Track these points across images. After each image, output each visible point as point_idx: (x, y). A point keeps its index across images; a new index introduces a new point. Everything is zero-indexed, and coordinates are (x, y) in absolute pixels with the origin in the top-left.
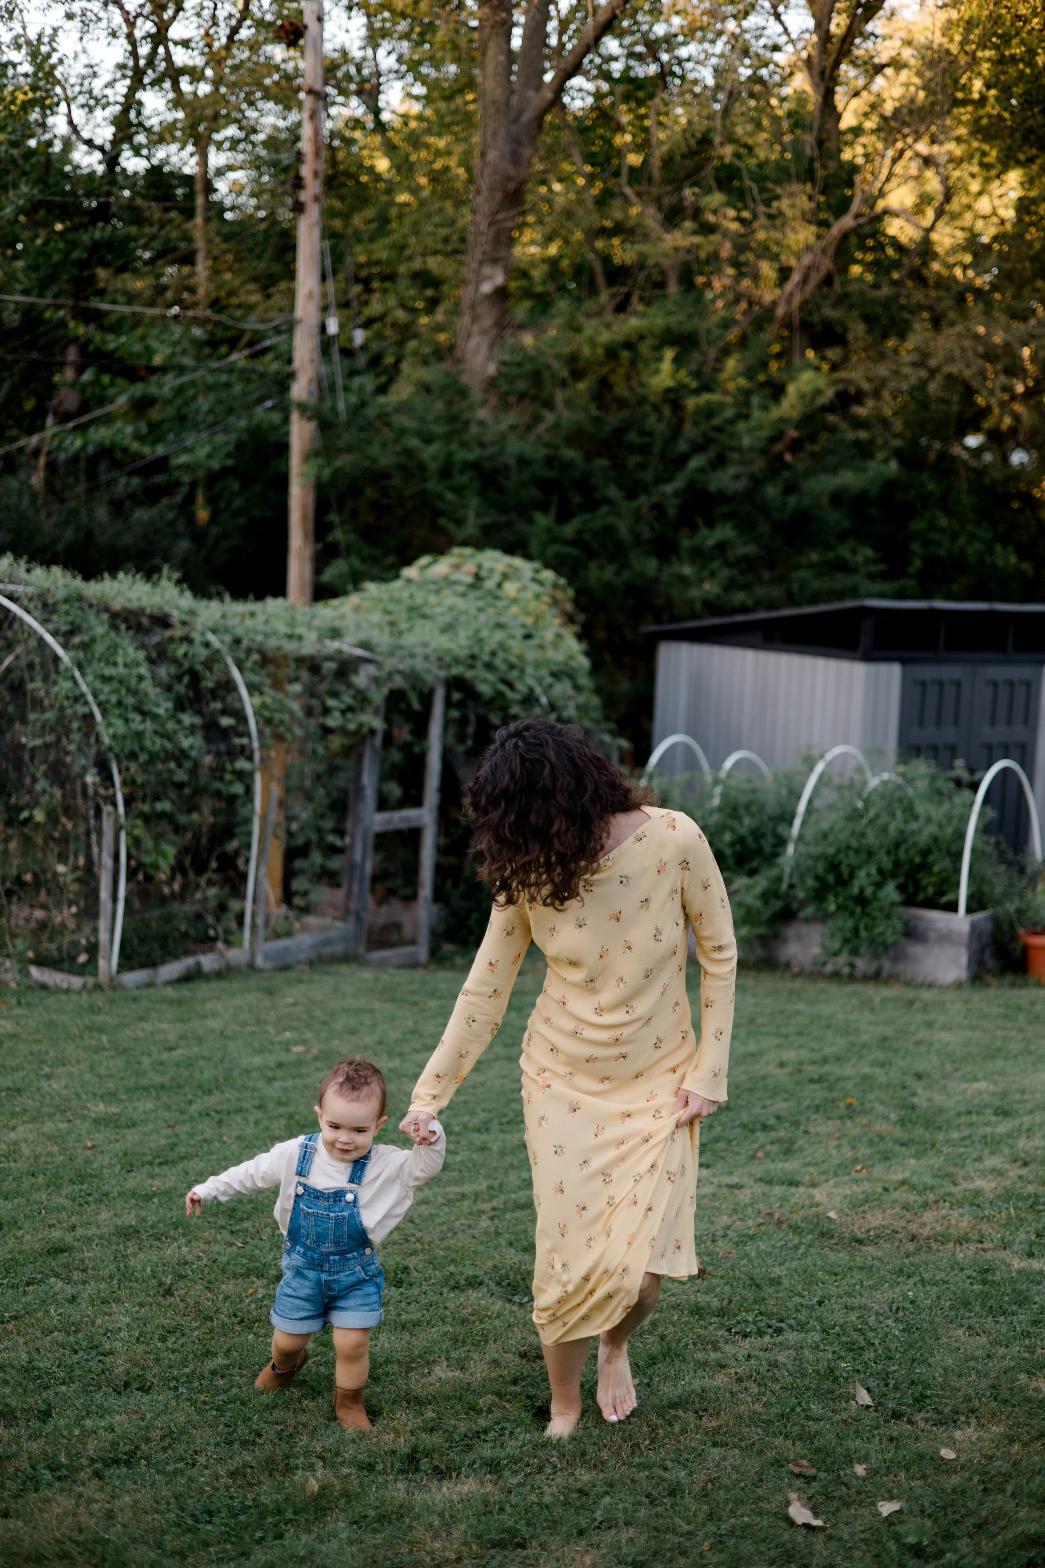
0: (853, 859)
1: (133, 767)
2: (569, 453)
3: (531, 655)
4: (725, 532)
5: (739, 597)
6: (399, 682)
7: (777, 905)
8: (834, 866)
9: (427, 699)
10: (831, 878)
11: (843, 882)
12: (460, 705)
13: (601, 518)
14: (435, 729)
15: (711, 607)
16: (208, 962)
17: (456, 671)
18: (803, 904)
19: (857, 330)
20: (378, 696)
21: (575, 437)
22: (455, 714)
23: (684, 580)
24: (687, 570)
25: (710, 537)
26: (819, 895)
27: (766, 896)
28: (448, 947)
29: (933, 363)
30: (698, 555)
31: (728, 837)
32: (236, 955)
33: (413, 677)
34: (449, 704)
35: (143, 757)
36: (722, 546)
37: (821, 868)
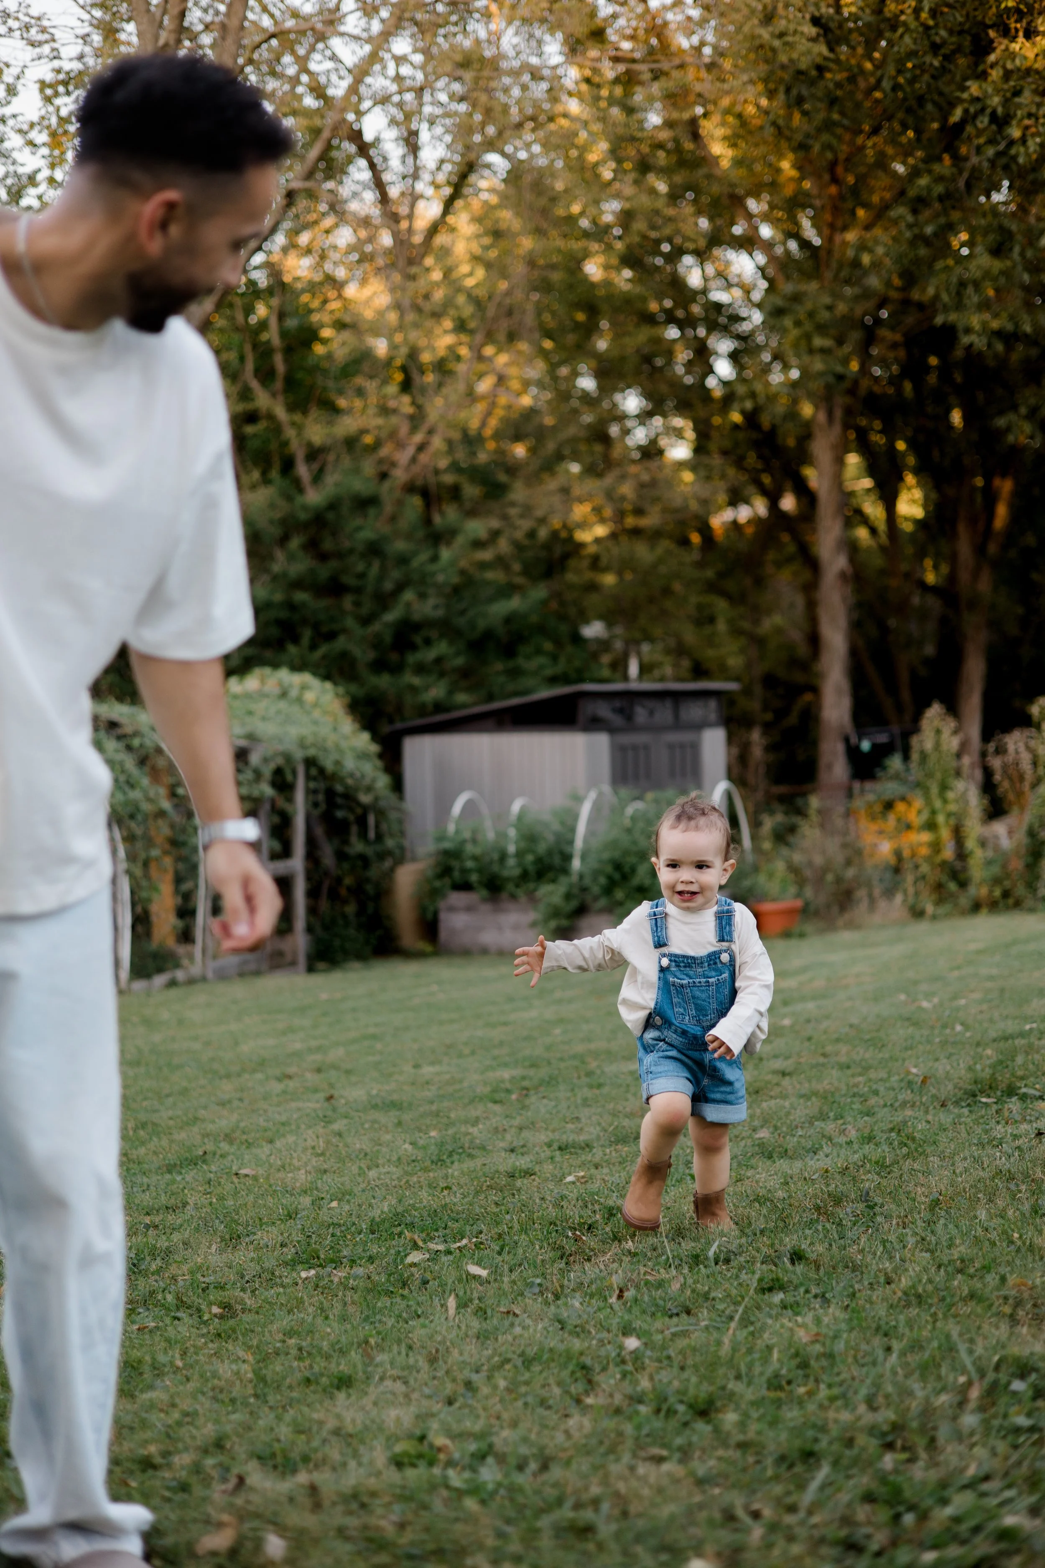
0: (632, 860)
1: (133, 825)
2: (301, 596)
3: (344, 744)
4: (441, 648)
5: (461, 698)
6: (280, 761)
7: (574, 904)
8: (618, 866)
9: (294, 773)
10: (617, 876)
11: (625, 877)
12: (314, 779)
13: (341, 643)
14: (300, 796)
15: (438, 707)
16: (180, 975)
17: (312, 752)
18: (596, 899)
19: (471, 491)
20: (267, 771)
21: (298, 584)
22: (312, 785)
23: (413, 689)
24: (416, 681)
25: (430, 655)
26: (608, 890)
27: (568, 896)
28: (321, 965)
29: (539, 513)
30: (421, 669)
31: (530, 858)
32: (196, 969)
33: (288, 757)
34: (308, 777)
35: (139, 817)
36: (439, 660)
37: (609, 869)
